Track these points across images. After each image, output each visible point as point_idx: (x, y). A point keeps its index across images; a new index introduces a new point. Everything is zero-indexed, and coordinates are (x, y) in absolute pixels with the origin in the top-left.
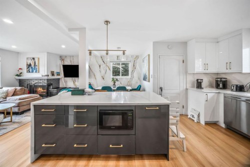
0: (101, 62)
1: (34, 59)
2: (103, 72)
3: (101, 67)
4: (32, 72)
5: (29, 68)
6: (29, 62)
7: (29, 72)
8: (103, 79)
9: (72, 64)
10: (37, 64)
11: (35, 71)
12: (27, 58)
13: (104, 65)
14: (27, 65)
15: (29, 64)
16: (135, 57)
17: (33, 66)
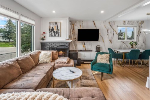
0: (108, 26)
1: (56, 23)
2: (111, 36)
3: (109, 31)
4: (55, 36)
5: (51, 32)
6: (52, 26)
7: (52, 36)
8: (111, 42)
9: (82, 29)
10: (59, 28)
11: (57, 35)
12: (50, 23)
13: (112, 30)
14: (50, 29)
15: (51, 28)
16: (140, 22)
17: (55, 30)
